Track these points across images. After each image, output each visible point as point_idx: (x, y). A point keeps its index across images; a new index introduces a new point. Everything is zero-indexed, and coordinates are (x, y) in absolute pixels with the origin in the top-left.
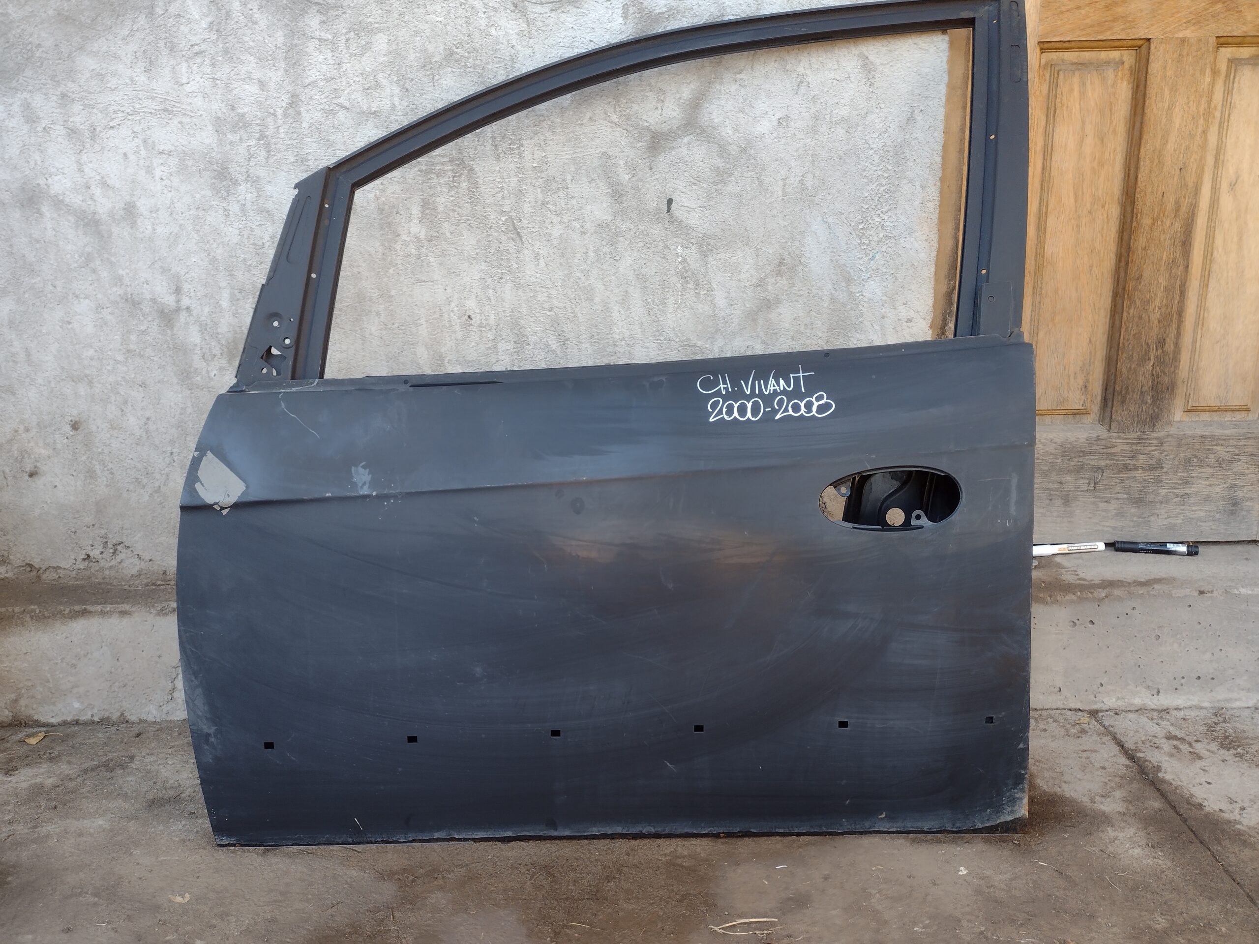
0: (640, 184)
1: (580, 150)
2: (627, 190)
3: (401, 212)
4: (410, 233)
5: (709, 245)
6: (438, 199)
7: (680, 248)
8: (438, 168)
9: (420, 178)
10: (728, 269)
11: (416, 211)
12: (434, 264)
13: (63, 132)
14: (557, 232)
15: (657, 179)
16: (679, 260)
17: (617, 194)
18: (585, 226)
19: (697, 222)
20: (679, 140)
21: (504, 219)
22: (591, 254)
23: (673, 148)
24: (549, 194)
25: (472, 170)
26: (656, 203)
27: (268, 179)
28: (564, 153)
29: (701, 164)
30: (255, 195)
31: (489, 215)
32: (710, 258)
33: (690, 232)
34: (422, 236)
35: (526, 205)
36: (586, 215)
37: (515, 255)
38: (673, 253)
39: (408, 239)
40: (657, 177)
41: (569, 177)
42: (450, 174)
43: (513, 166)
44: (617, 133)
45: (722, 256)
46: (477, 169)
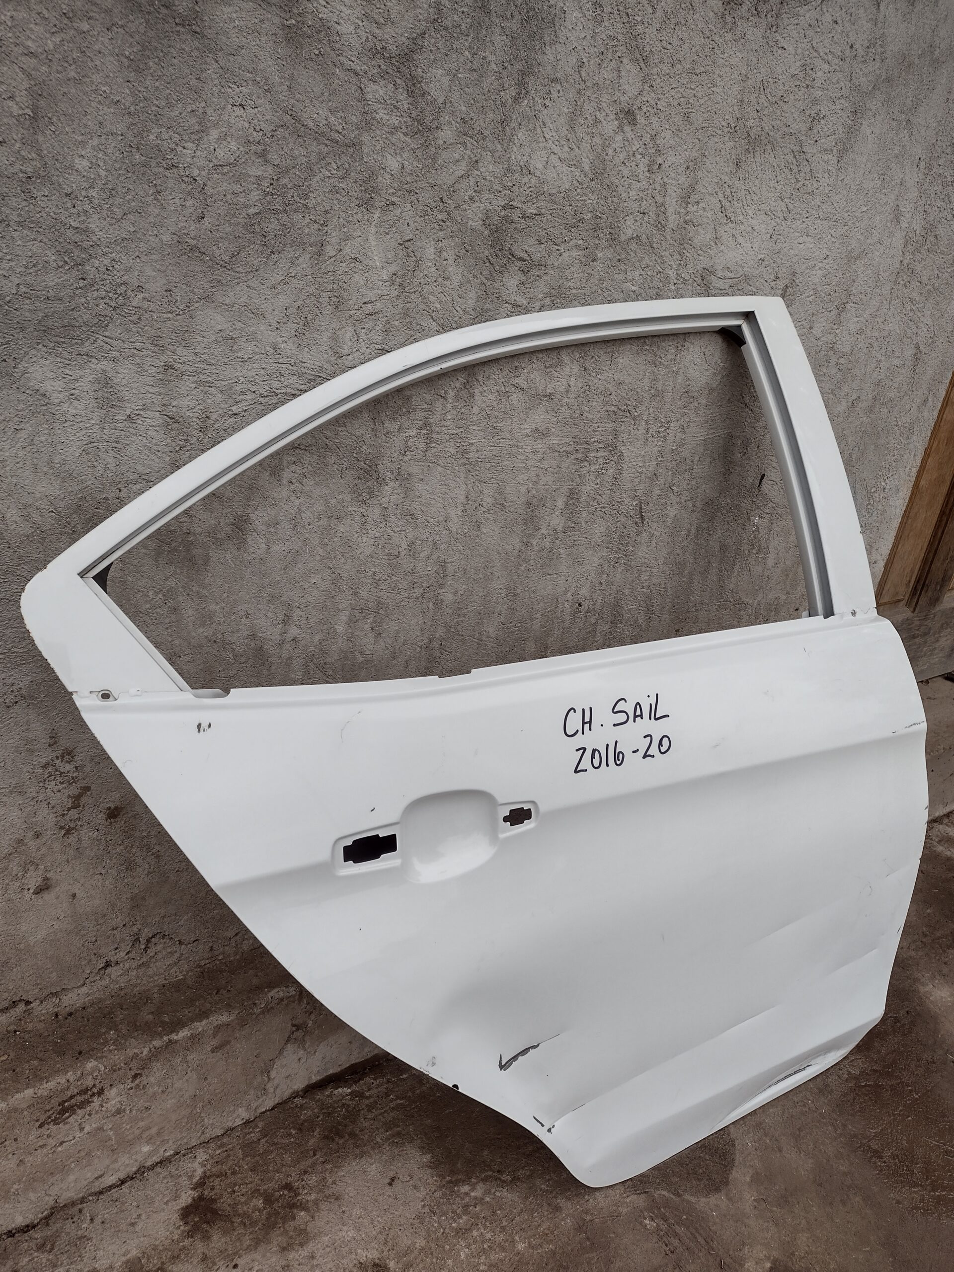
0: (747, 462)
1: (712, 431)
2: (736, 468)
3: (547, 505)
4: (549, 526)
5: (777, 513)
6: (584, 488)
7: (757, 518)
8: (593, 454)
9: (573, 466)
11: (560, 503)
12: (563, 556)
13: (159, 420)
14: (673, 512)
15: (760, 457)
16: (754, 529)
17: (728, 473)
18: (697, 505)
19: (775, 494)
21: (634, 504)
22: (693, 530)
24: (678, 475)
25: (622, 455)
26: (753, 478)
27: (421, 477)
28: (700, 434)
30: (402, 495)
31: (624, 501)
32: (775, 524)
33: (768, 503)
34: (560, 528)
35: (656, 488)
36: (700, 494)
37: (634, 539)
38: (752, 523)
39: (546, 532)
41: (697, 458)
42: (601, 461)
43: (656, 449)
44: (743, 414)
45: (783, 522)
46: (625, 455)
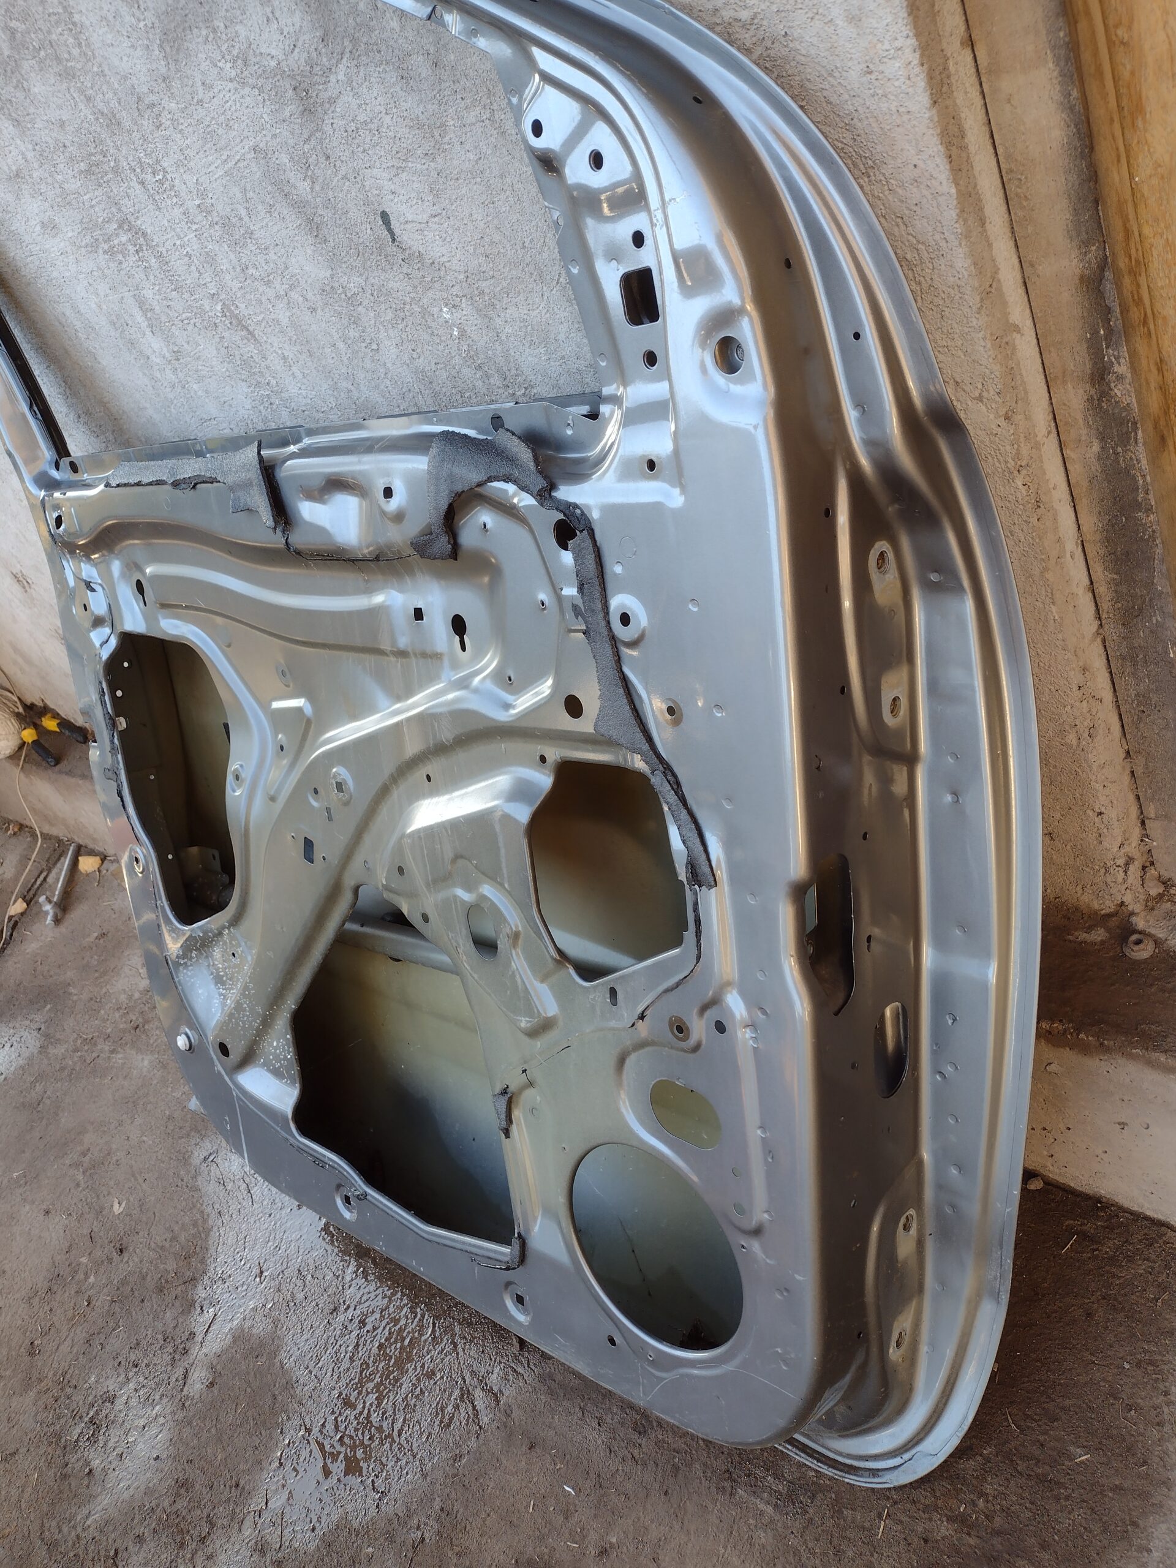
0: (331, 195)
1: (226, 153)
2: (320, 212)
3: (130, 322)
4: (154, 351)
5: (482, 293)
6: (144, 292)
7: (445, 309)
8: (116, 242)
9: (111, 265)
10: (535, 338)
11: (139, 318)
12: (200, 393)
14: (283, 316)
15: (345, 177)
16: (456, 333)
17: (314, 227)
18: (308, 297)
19: (444, 250)
20: (333, 78)
21: (219, 308)
22: (341, 345)
23: (333, 101)
24: (238, 249)
25: (144, 234)
26: (368, 226)
28: (212, 168)
29: (387, 119)
31: (203, 305)
32: (498, 321)
33: (442, 273)
34: (167, 355)
35: (228, 277)
36: (298, 277)
37: (263, 364)
38: (441, 320)
39: (158, 360)
40: (342, 172)
41: (243, 212)
42: (132, 249)
43: (177, 212)
44: (248, 100)
45: (512, 312)
46: (149, 231)
